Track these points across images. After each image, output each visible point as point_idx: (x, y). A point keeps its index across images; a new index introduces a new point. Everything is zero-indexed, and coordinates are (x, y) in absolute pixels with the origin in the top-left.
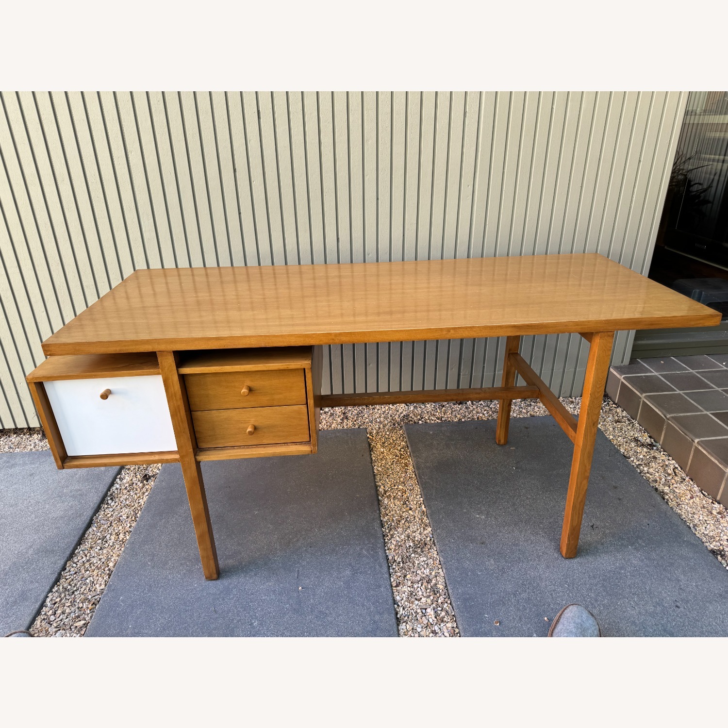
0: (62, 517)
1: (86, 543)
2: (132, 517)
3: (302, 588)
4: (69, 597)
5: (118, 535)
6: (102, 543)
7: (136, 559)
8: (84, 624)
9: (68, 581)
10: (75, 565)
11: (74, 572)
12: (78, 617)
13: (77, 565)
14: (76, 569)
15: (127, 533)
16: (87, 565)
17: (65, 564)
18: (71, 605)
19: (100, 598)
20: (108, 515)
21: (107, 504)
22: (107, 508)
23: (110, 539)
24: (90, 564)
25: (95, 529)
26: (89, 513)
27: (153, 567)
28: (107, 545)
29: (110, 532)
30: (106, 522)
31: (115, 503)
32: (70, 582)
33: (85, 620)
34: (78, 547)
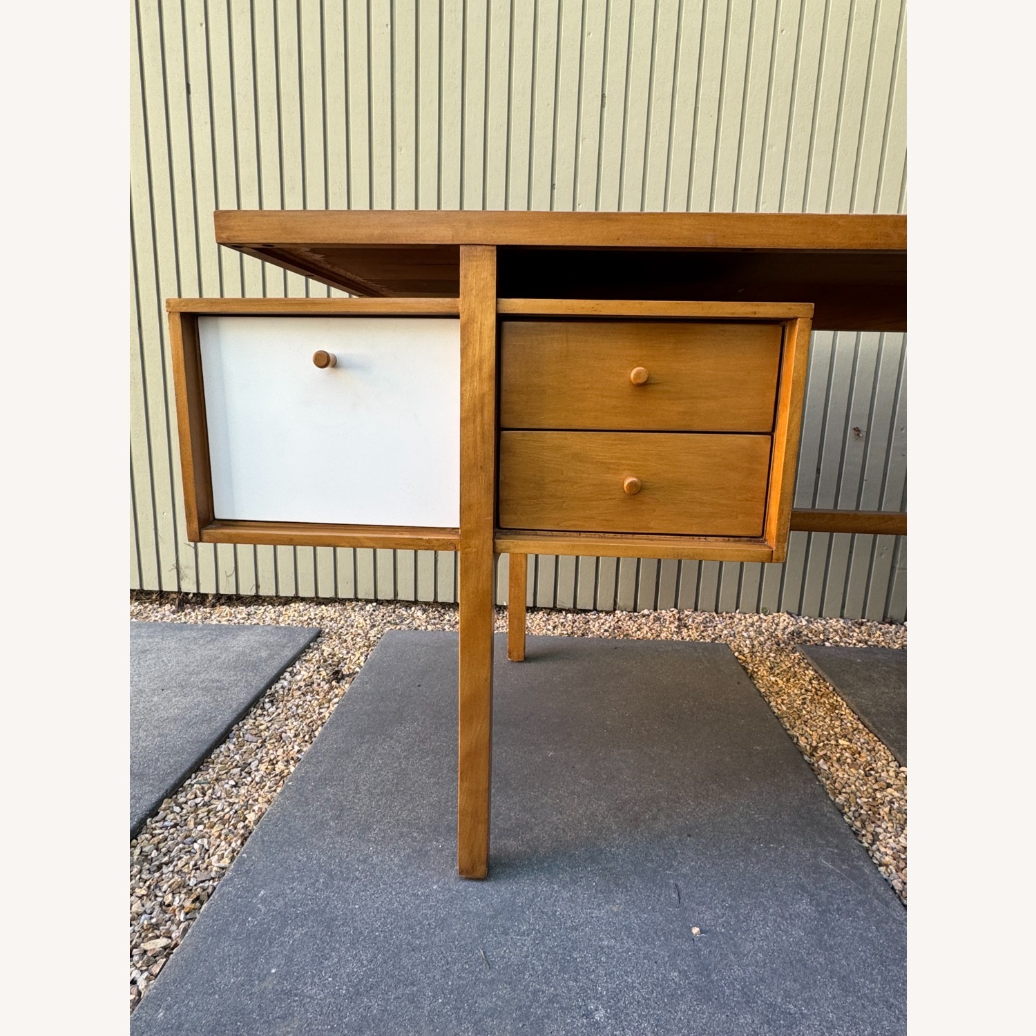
0: (175, 720)
1: (210, 770)
2: (304, 737)
3: (702, 931)
4: (149, 876)
5: (273, 764)
6: (241, 775)
7: (305, 812)
8: (165, 948)
9: (156, 840)
10: (177, 809)
11: (172, 823)
12: (156, 926)
13: (182, 809)
14: (178, 817)
15: (292, 762)
16: (202, 813)
17: (160, 802)
18: (147, 895)
19: (214, 888)
20: (262, 728)
21: (263, 708)
22: (260, 715)
23: (258, 770)
24: (209, 812)
25: (232, 747)
26: (229, 717)
27: (340, 833)
28: (249, 779)
29: (259, 756)
30: (255, 739)
31: (277, 708)
32: (159, 843)
33: (170, 938)
34: (193, 776)
